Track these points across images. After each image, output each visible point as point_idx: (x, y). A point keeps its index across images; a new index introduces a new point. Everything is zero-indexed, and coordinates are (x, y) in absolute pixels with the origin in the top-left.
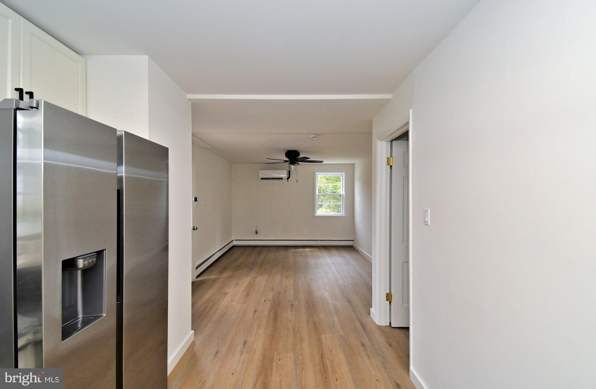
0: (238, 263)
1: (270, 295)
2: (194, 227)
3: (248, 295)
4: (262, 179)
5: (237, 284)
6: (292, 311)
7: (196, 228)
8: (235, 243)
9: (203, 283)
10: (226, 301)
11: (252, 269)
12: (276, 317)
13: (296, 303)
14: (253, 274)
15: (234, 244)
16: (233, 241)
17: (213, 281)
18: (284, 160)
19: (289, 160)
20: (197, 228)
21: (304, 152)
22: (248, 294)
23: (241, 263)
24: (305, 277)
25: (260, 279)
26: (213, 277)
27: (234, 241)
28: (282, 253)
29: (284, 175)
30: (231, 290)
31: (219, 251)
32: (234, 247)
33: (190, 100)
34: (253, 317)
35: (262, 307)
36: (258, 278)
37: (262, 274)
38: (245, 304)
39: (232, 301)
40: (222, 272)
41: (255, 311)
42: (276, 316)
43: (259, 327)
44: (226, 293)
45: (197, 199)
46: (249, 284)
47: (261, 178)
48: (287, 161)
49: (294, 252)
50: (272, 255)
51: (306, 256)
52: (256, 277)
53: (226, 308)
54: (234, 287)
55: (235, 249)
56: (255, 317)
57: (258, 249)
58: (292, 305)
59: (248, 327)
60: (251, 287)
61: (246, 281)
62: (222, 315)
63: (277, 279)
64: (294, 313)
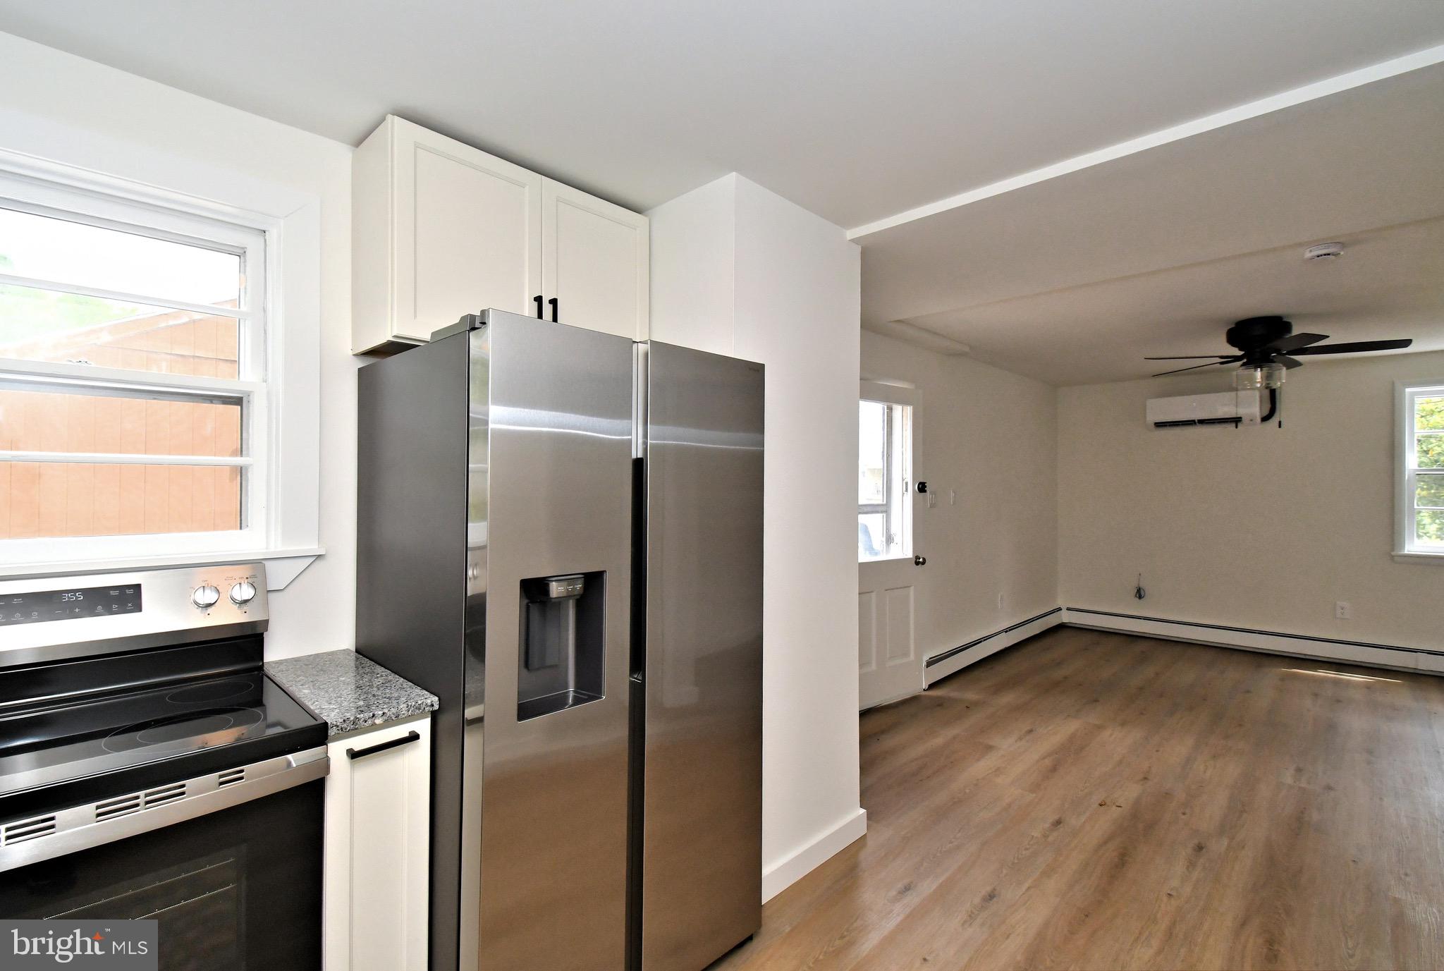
0: (1058, 674)
1: (1129, 793)
2: (917, 557)
3: (1054, 769)
4: (1159, 425)
5: (1031, 731)
6: (1191, 865)
7: (921, 560)
8: (1066, 617)
9: (940, 705)
10: (981, 767)
11: (1096, 701)
12: (1123, 865)
13: (1219, 846)
14: (1093, 718)
15: (1065, 620)
16: (1060, 609)
17: (967, 707)
18: (1222, 357)
19: (1241, 353)
20: (924, 559)
21: (1303, 317)
22: (1055, 765)
23: (1066, 678)
24: (1299, 770)
25: (1111, 735)
26: (971, 695)
27: (1064, 612)
28: (1232, 674)
29: (1252, 407)
30: (1006, 743)
31: (1006, 631)
32: (1062, 627)
33: (854, 241)
34: (1045, 836)
35: (1083, 819)
36: (1106, 734)
37: (1123, 724)
38: (1032, 791)
39: (998, 771)
40: (999, 689)
41: (1058, 823)
42: (1122, 861)
43: (1048, 872)
44: (989, 748)
45: (926, 487)
46: (1072, 738)
47: (1156, 423)
48: (1236, 359)
49: (1283, 678)
50: (1186, 674)
51: (1338, 701)
52: (1100, 728)
53: (976, 785)
54: (1020, 739)
55: (1063, 635)
56: (1051, 839)
57: (1141, 646)
58: (1200, 848)
59: (1018, 858)
60: (1071, 751)
61: (1059, 731)
62: (956, 800)
63: (1178, 749)
64: (1195, 875)
